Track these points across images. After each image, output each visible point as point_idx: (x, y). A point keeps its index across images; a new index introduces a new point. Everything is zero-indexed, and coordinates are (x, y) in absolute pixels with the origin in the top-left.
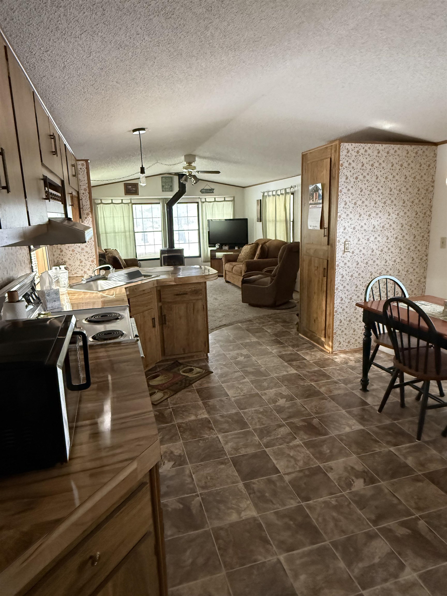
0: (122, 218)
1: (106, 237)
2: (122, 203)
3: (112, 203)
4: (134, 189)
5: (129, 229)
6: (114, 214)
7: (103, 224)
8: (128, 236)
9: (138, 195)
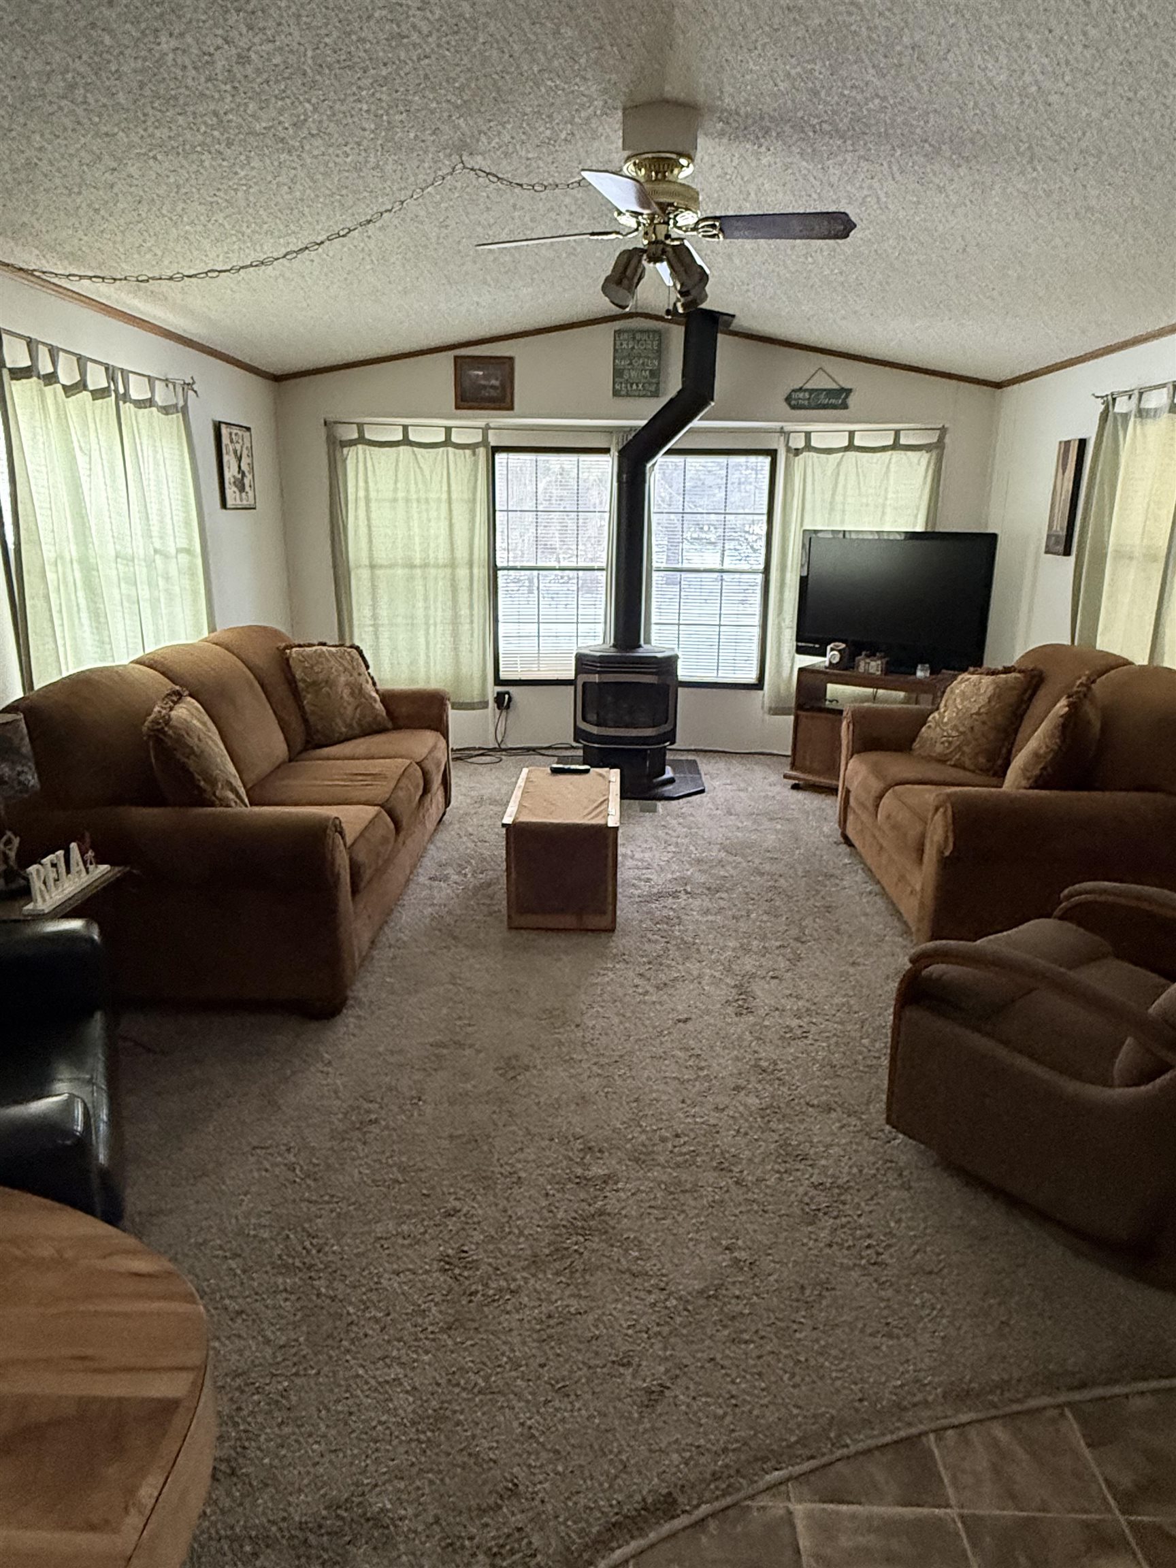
0: (444, 506)
1: (373, 579)
2: (447, 442)
3: (406, 441)
4: (494, 382)
5: (471, 554)
6: (413, 487)
7: (363, 530)
8: (463, 584)
9: (511, 408)
